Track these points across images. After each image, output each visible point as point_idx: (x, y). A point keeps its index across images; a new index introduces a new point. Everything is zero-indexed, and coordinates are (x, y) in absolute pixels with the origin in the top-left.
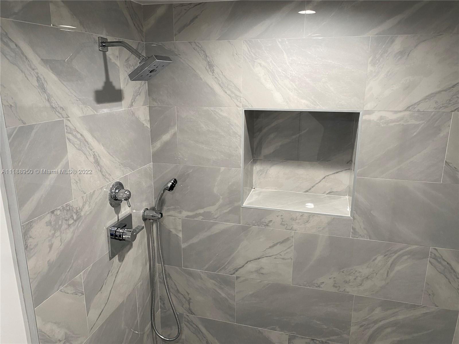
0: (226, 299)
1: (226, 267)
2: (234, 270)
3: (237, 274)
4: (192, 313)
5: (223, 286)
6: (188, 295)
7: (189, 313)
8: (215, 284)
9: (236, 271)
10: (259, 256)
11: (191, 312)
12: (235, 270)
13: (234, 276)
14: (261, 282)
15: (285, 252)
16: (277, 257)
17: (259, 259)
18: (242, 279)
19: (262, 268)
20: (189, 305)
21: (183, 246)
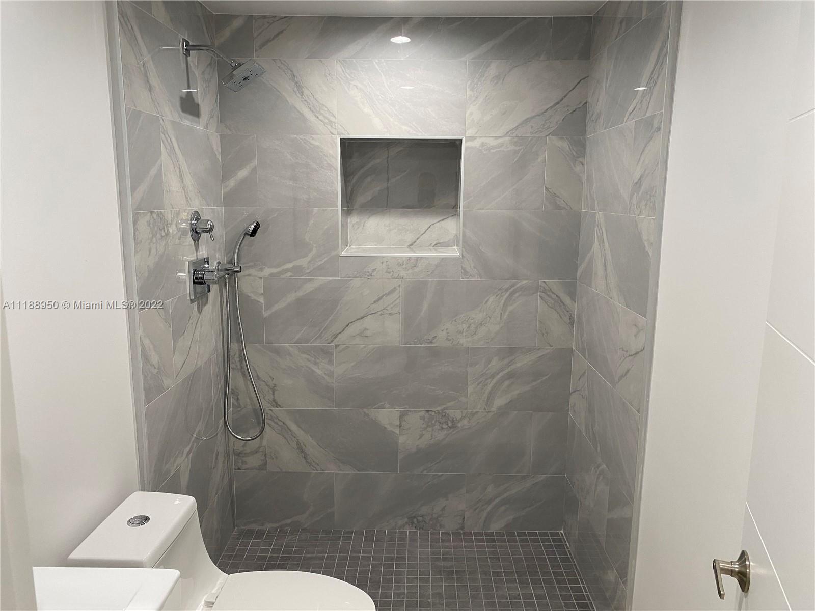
0: (323, 377)
1: (323, 335)
2: (331, 337)
3: (336, 342)
4: (277, 405)
5: (318, 361)
6: (273, 381)
7: (273, 406)
8: (308, 360)
9: (335, 338)
10: (362, 315)
11: (276, 403)
12: (333, 337)
13: (333, 344)
14: (365, 347)
15: (392, 306)
16: (383, 313)
17: (362, 318)
18: (343, 346)
19: (366, 329)
20: (274, 394)
21: (265, 315)
